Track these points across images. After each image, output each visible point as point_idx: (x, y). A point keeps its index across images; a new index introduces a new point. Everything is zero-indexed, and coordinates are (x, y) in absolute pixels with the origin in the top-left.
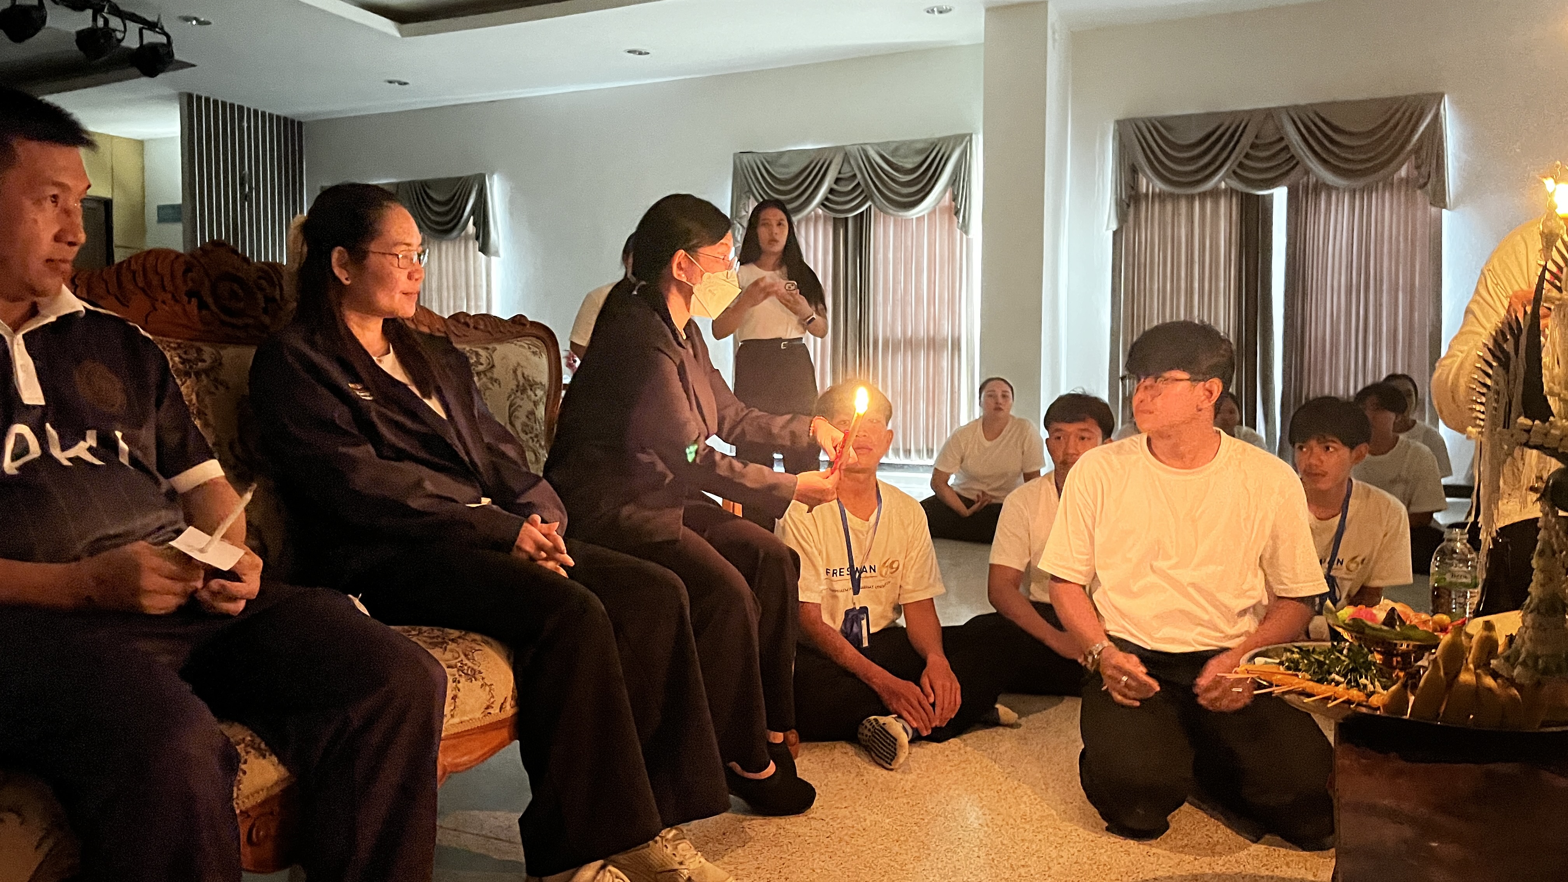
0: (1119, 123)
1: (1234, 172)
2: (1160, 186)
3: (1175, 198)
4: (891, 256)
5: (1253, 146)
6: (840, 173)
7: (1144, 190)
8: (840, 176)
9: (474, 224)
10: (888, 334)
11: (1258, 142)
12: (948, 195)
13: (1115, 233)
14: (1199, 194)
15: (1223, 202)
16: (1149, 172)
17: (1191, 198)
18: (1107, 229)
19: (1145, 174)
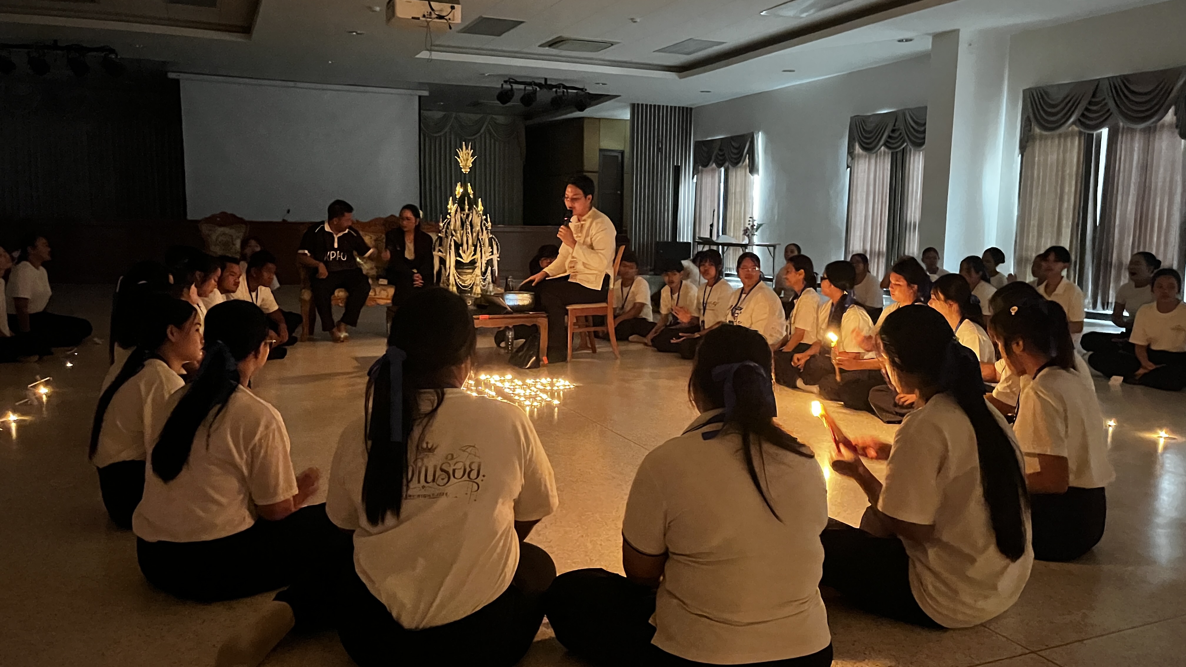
0: (1025, 91)
1: (1079, 120)
5: (1090, 103)
6: (894, 126)
8: (894, 128)
9: (749, 159)
11: (1093, 100)
15: (1076, 139)
17: (1053, 138)
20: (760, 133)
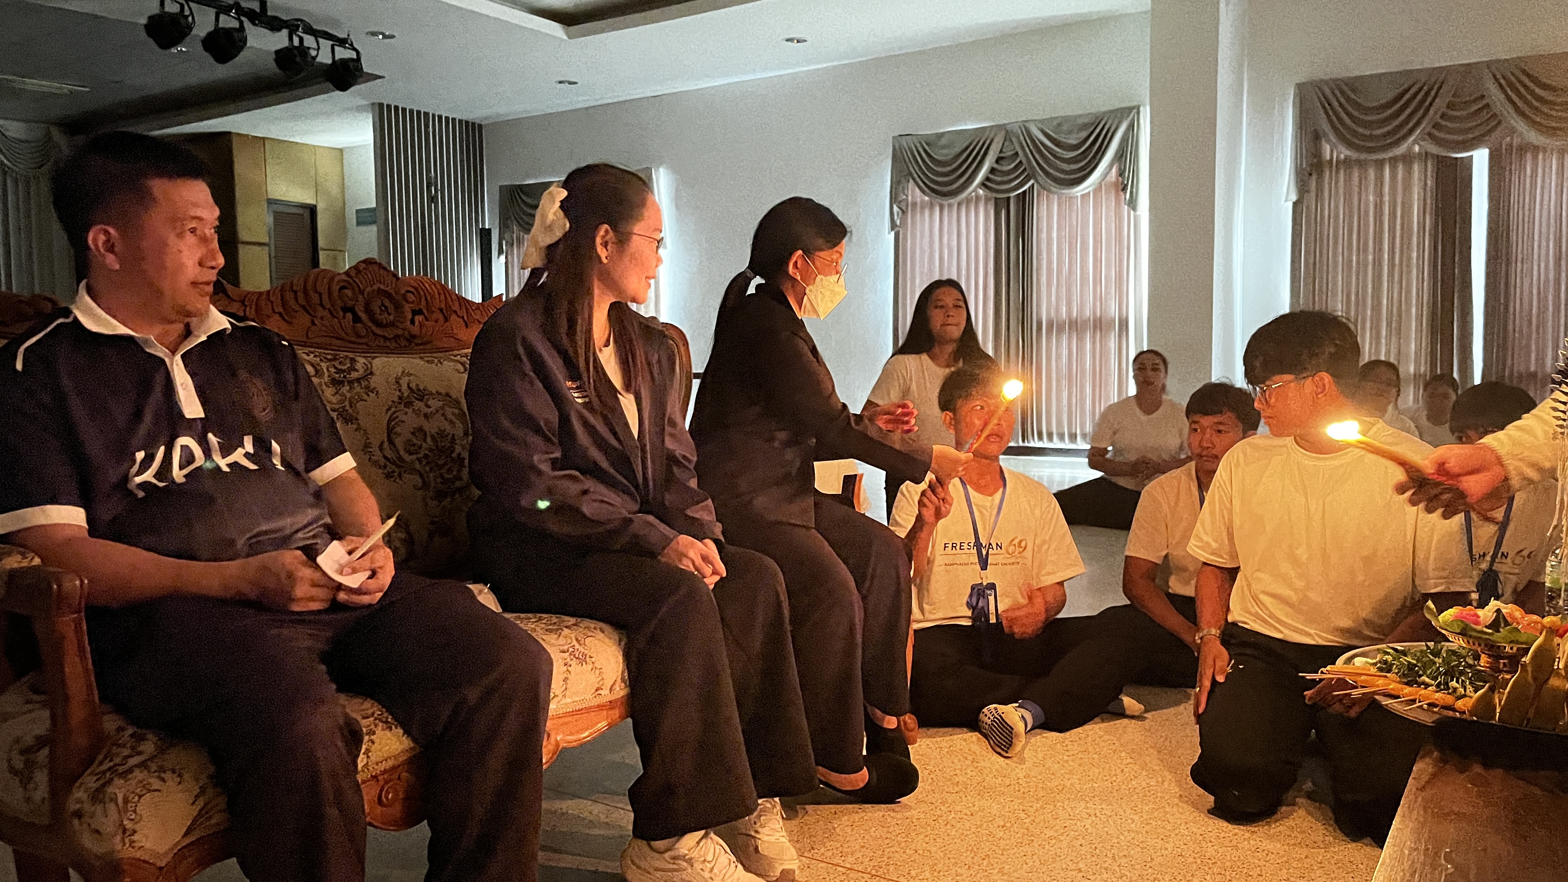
0: (1300, 87)
1: (1430, 134)
2: (1344, 152)
3: (1361, 164)
4: (1055, 235)
5: (1450, 105)
6: (1001, 151)
7: (1328, 158)
8: (1002, 155)
10: (1053, 315)
11: (1456, 100)
12: (1114, 170)
13: (1295, 204)
14: (1390, 159)
15: (1416, 167)
16: (1332, 137)
17: (1380, 164)
18: (1286, 200)
19: (1329, 141)
20: (661, 170)
